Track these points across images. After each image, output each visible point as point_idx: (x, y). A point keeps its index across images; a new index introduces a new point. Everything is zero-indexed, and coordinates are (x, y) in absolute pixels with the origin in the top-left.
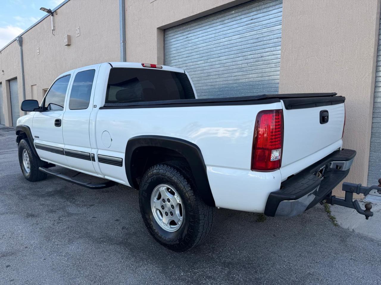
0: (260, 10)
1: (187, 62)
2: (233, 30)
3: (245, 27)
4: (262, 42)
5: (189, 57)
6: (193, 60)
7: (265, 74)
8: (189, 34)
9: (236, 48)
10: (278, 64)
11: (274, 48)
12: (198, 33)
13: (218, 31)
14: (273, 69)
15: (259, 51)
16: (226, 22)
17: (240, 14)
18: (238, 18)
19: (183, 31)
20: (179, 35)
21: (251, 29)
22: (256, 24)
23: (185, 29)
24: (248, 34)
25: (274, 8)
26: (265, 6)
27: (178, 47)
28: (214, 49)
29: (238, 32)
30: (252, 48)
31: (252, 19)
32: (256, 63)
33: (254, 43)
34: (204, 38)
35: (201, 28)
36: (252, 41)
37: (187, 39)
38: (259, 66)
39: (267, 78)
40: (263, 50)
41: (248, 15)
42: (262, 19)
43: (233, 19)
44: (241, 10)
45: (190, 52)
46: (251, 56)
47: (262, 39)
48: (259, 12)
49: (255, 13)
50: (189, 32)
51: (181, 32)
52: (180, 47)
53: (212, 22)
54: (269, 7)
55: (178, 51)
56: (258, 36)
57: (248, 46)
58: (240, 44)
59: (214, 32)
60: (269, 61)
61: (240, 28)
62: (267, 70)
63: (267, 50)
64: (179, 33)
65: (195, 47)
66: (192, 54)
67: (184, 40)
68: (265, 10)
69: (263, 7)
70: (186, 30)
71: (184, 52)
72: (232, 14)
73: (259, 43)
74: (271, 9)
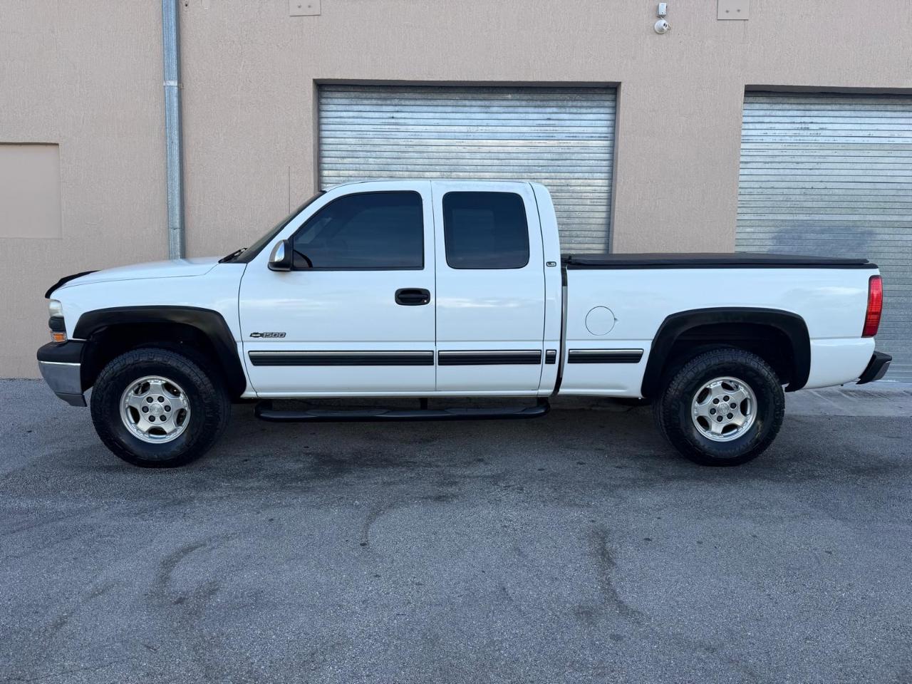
0: (564, 107)
1: (394, 167)
2: (510, 129)
3: (537, 128)
4: (568, 161)
5: (400, 158)
6: (409, 167)
7: (573, 215)
8: (398, 112)
9: (516, 161)
10: (595, 200)
11: (590, 175)
12: (425, 115)
13: (475, 122)
14: (587, 208)
15: (562, 174)
16: (495, 109)
17: (524, 103)
18: (520, 110)
19: (379, 102)
20: (368, 108)
21: (548, 135)
22: (557, 128)
23: (385, 99)
24: (542, 143)
25: (589, 111)
26: (575, 103)
27: (365, 133)
28: (467, 155)
29: (522, 134)
30: (550, 168)
31: (549, 119)
32: (557, 194)
33: (552, 160)
34: (443, 128)
35: (431, 107)
36: (549, 156)
37: (393, 121)
38: (563, 200)
39: (577, 221)
40: (571, 175)
41: (540, 110)
42: (568, 123)
43: (510, 109)
44: (526, 97)
45: (403, 148)
46: (548, 180)
47: (568, 156)
48: (563, 110)
49: (555, 110)
50: (397, 108)
51: (374, 102)
52: (371, 133)
53: (460, 103)
54: (580, 107)
55: (365, 141)
56: (560, 150)
57: (541, 162)
58: (525, 156)
59: (467, 122)
60: (580, 194)
61: (525, 129)
62: (577, 208)
63: (576, 175)
64: (365, 102)
65: (415, 142)
66: (407, 155)
67: (384, 121)
68: (574, 110)
69: (570, 103)
70: (388, 102)
71: (385, 147)
72: (508, 100)
73: (563, 162)
74: (584, 110)
